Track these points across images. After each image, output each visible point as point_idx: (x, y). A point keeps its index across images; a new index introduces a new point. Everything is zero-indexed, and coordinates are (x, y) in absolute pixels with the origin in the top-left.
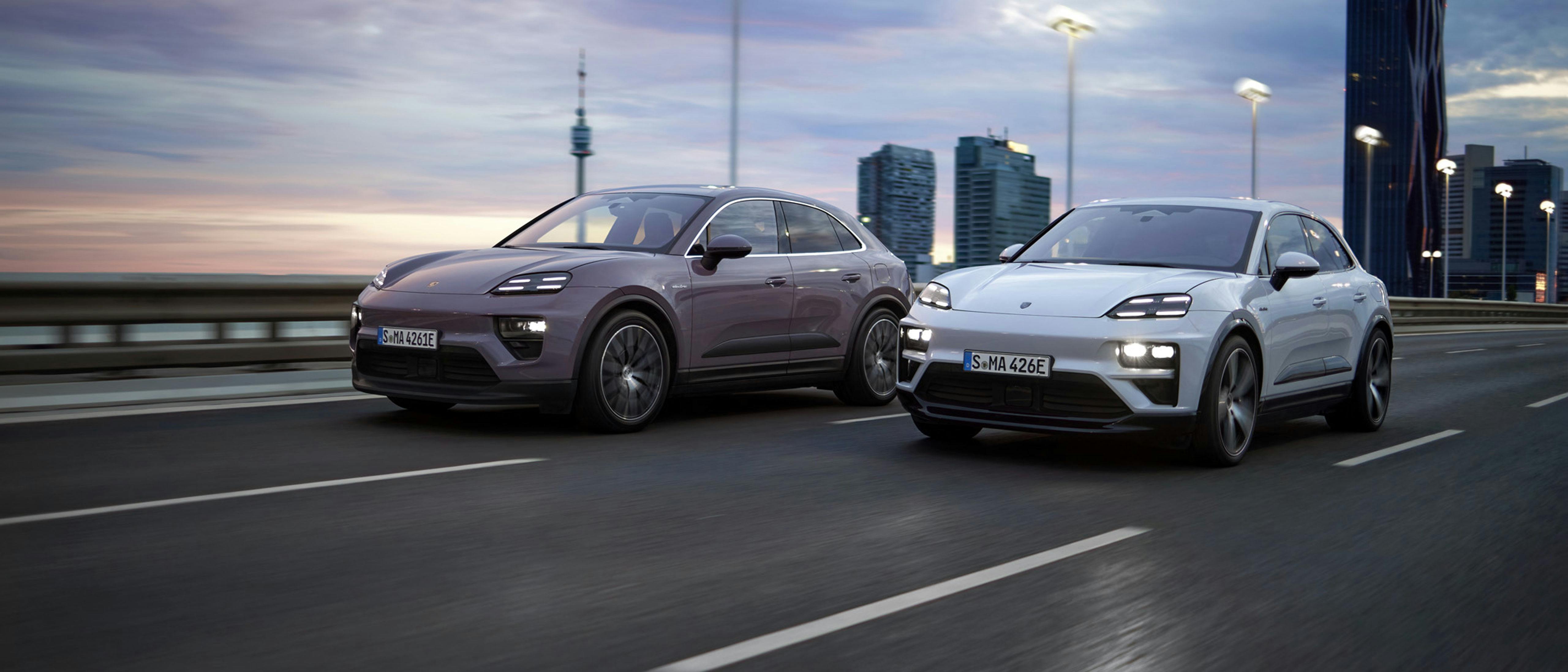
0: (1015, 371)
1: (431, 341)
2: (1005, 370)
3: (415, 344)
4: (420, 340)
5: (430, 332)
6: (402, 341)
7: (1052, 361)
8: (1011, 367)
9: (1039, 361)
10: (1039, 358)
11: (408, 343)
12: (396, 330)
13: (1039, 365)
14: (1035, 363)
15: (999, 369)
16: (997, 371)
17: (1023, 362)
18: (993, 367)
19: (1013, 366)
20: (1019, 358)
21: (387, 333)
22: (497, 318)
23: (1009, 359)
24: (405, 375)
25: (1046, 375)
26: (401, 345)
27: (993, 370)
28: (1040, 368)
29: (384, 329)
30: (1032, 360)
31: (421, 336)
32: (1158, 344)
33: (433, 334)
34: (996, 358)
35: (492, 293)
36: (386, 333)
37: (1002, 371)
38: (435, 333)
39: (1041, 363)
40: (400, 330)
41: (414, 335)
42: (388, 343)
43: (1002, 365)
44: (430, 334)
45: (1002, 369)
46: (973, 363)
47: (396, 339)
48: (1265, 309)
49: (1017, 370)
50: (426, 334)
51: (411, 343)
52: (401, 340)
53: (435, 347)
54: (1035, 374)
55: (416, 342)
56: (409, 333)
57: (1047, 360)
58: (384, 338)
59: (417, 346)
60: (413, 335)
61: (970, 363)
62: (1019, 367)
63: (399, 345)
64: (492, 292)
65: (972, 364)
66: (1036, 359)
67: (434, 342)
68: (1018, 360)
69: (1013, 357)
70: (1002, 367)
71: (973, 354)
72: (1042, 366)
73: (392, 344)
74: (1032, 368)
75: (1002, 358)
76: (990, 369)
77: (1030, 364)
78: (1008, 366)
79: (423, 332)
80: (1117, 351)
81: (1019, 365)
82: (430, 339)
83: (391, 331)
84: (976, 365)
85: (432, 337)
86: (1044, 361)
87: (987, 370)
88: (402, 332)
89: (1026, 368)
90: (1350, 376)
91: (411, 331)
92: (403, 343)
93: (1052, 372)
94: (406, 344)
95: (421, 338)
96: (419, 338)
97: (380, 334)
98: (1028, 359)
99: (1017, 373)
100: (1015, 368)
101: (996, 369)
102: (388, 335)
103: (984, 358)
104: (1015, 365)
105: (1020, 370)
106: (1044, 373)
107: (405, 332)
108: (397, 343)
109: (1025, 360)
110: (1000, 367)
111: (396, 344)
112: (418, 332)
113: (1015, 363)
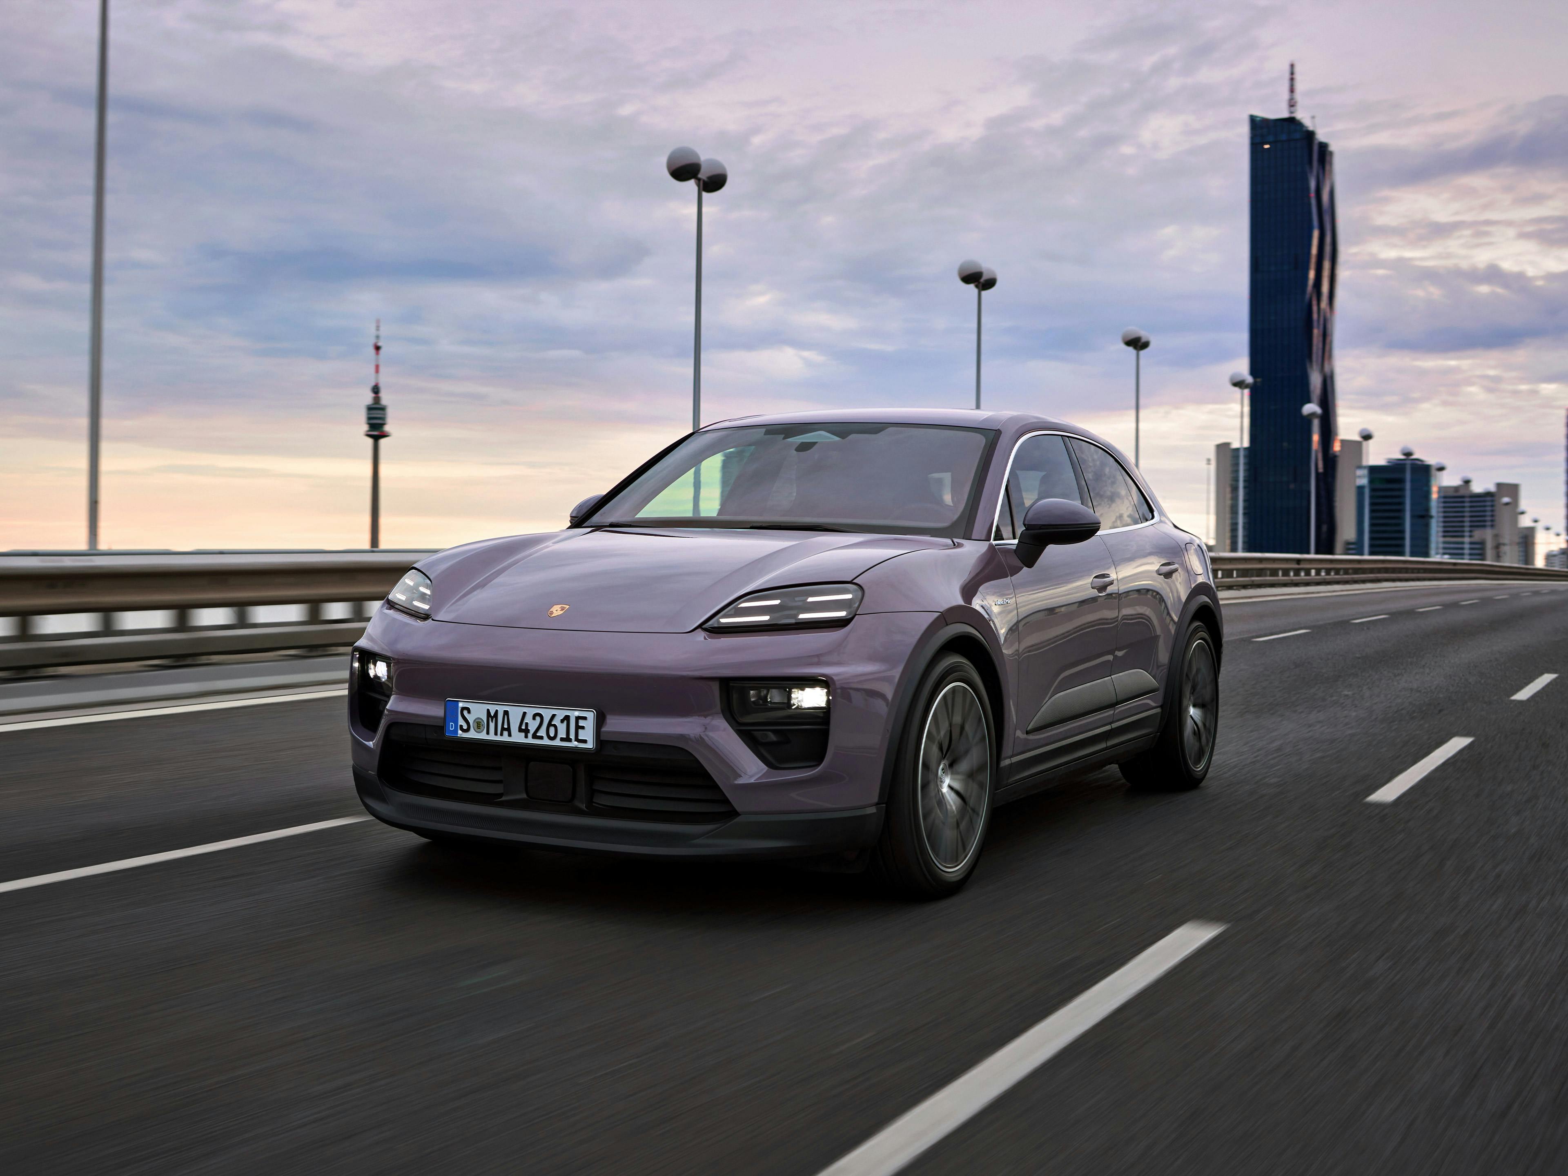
1: (580, 731)
3: (541, 738)
4: (552, 730)
5: (577, 714)
6: (509, 730)
11: (523, 734)
12: (493, 709)
21: (469, 712)
22: (726, 683)
24: (501, 795)
26: (505, 738)
29: (461, 705)
31: (556, 722)
33: (585, 718)
35: (706, 630)
36: (465, 712)
38: (591, 715)
40: (501, 709)
41: (538, 719)
42: (472, 734)
44: (578, 718)
47: (492, 725)
50: (567, 718)
51: (530, 735)
52: (503, 729)
53: (590, 745)
55: (542, 732)
56: (525, 714)
58: (461, 722)
59: (546, 742)
60: (534, 718)
63: (498, 738)
64: (705, 626)
67: (588, 734)
73: (483, 736)
79: (561, 714)
82: (578, 727)
83: (478, 710)
85: (582, 723)
88: (506, 713)
91: (531, 711)
92: (510, 735)
94: (518, 738)
95: (555, 726)
96: (550, 724)
97: (451, 713)
102: (471, 718)
107: (516, 712)
108: (496, 734)
111: (492, 737)
112: (547, 713)
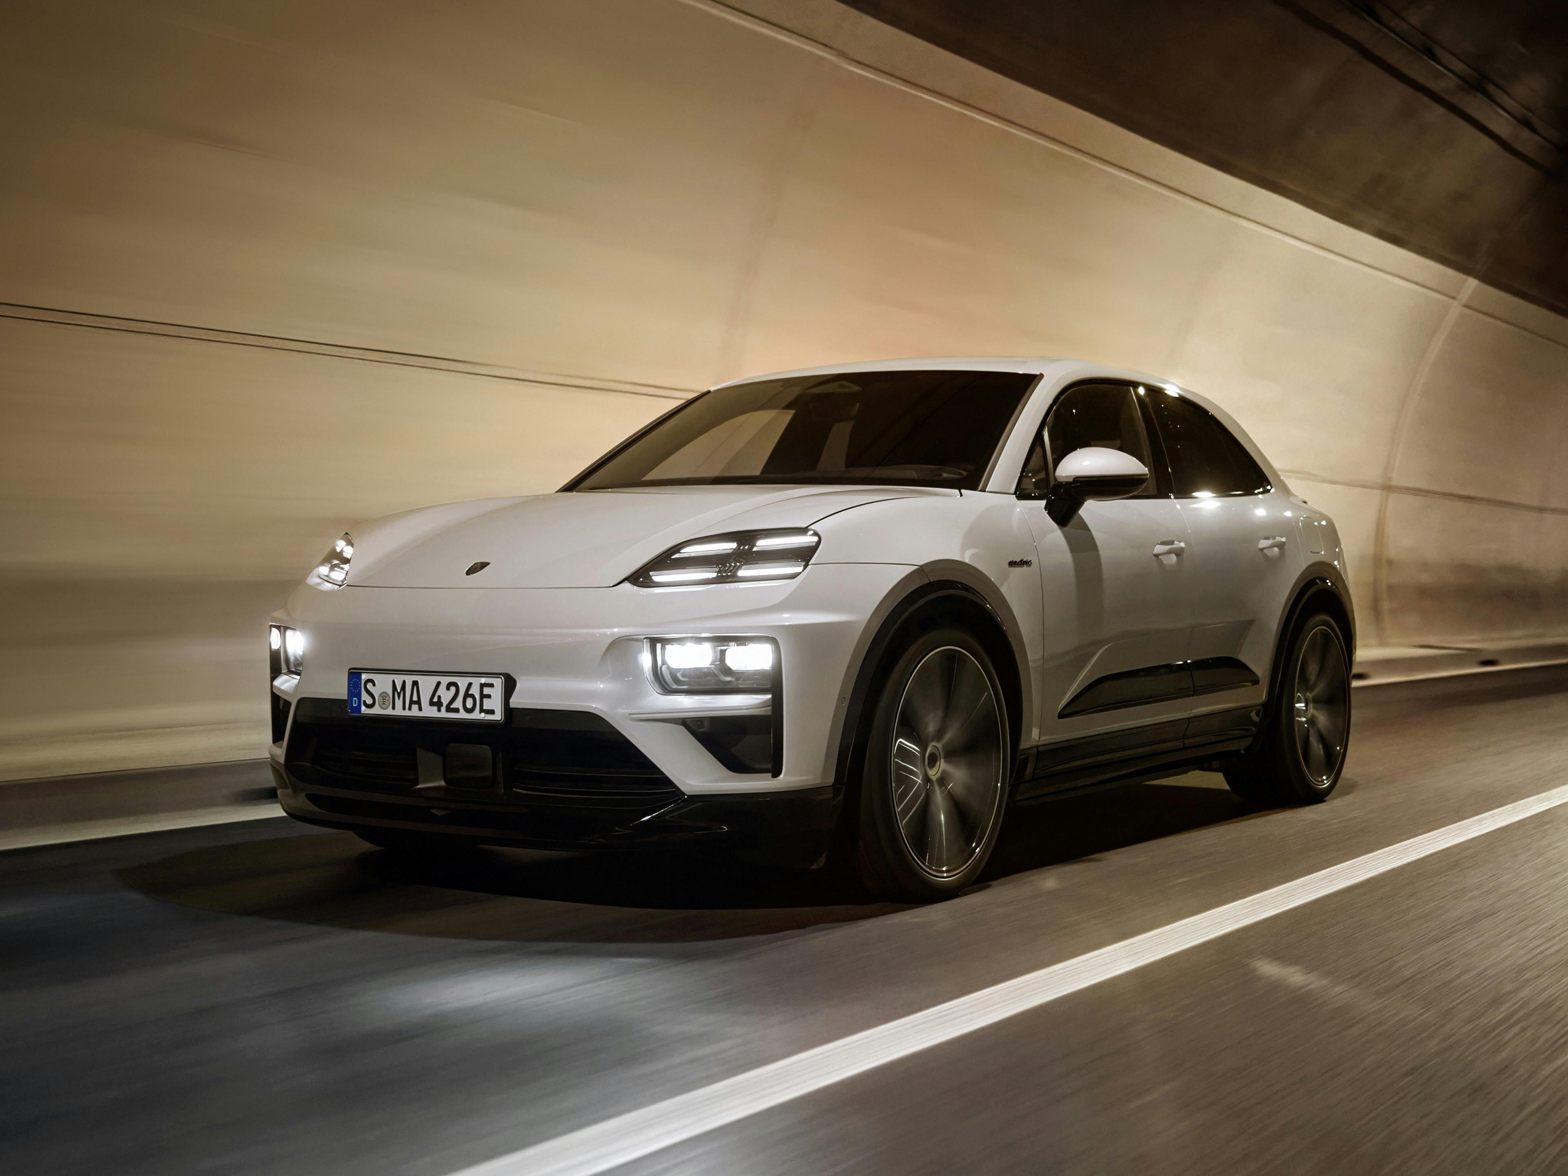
0: (439, 710)
2: (420, 709)
7: (510, 685)
8: (432, 703)
9: (483, 686)
10: (483, 680)
13: (483, 696)
14: (475, 691)
15: (410, 709)
16: (407, 713)
17: (453, 689)
18: (399, 703)
19: (435, 700)
20: (445, 680)
23: (427, 684)
25: (498, 716)
27: (399, 711)
28: (485, 700)
30: (470, 685)
32: (741, 640)
34: (404, 682)
37: (415, 712)
39: (486, 691)
43: (415, 698)
45: (415, 707)
46: (365, 697)
48: (1024, 563)
49: (443, 709)
54: (477, 715)
57: (498, 683)
61: (360, 699)
62: (445, 702)
65: (363, 699)
66: (477, 682)
68: (443, 687)
69: (435, 679)
70: (415, 703)
71: (364, 677)
72: (489, 696)
74: (469, 703)
75: (415, 683)
76: (394, 708)
77: (467, 695)
78: (425, 702)
80: (645, 659)
81: (446, 696)
84: (369, 701)
86: (491, 685)
87: (389, 712)
89: (458, 704)
90: (1260, 694)
93: (508, 710)
98: (462, 683)
99: (444, 714)
100: (439, 704)
101: (404, 709)
103: (382, 684)
104: (439, 697)
105: (449, 709)
106: (492, 712)
109: (455, 684)
110: (412, 702)
113: (437, 694)
